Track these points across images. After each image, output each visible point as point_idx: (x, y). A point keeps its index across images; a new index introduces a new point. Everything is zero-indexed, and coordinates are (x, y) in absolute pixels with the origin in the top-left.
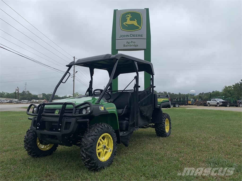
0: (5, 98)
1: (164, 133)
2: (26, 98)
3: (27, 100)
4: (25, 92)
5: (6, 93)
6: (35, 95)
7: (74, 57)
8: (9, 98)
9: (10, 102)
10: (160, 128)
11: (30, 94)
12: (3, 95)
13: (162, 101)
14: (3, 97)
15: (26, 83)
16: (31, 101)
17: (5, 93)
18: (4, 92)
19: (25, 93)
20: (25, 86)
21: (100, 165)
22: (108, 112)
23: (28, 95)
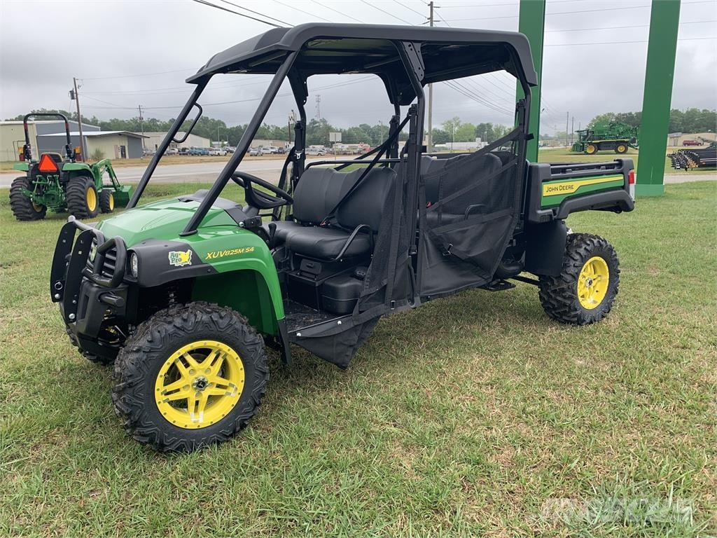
0: (271, 139)
1: (569, 312)
2: (320, 139)
3: (323, 146)
4: (316, 122)
5: (272, 126)
6: (340, 130)
7: (432, 3)
8: (279, 139)
9: (281, 153)
10: (555, 291)
11: (329, 128)
12: (266, 134)
13: (573, 191)
14: (266, 139)
15: (319, 97)
16: (331, 147)
17: (271, 128)
19: (317, 124)
20: (317, 103)
21: (175, 441)
22: (211, 267)
23: (325, 131)
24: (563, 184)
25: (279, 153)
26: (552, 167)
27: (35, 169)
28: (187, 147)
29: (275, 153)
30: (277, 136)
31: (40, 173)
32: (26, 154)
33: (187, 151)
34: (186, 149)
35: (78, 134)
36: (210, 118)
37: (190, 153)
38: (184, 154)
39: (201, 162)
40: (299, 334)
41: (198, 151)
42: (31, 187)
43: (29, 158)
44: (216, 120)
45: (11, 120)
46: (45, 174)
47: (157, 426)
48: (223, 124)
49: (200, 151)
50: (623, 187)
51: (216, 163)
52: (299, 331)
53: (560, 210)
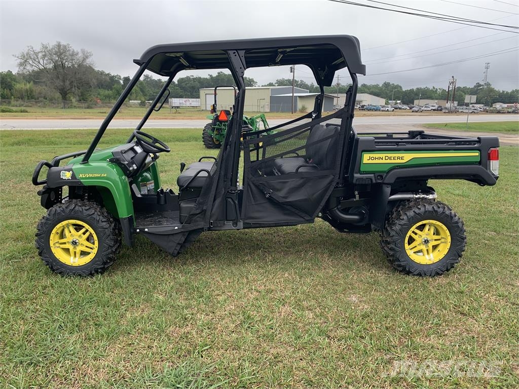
3: (483, 105)
4: (480, 85)
5: (439, 89)
6: (503, 92)
11: (492, 90)
12: (433, 95)
13: (403, 161)
14: (432, 99)
15: (488, 63)
16: (491, 106)
17: (439, 90)
18: (436, 88)
19: (482, 87)
20: (486, 70)
21: (59, 268)
22: (80, 182)
23: (487, 93)
24: (389, 155)
25: (438, 110)
26: (376, 140)
27: (217, 119)
28: (366, 105)
29: (434, 110)
30: (443, 97)
31: (219, 121)
32: (214, 110)
33: (365, 107)
34: (364, 106)
35: (291, 95)
36: (391, 83)
37: (367, 109)
38: (362, 110)
39: (363, 116)
40: (146, 230)
41: (373, 107)
42: (213, 130)
43: (215, 112)
44: (396, 84)
45: (265, 86)
46: (221, 122)
47: (50, 258)
48: (401, 87)
49: (375, 108)
50: (480, 163)
51: (374, 117)
52: (147, 228)
53: (386, 176)
